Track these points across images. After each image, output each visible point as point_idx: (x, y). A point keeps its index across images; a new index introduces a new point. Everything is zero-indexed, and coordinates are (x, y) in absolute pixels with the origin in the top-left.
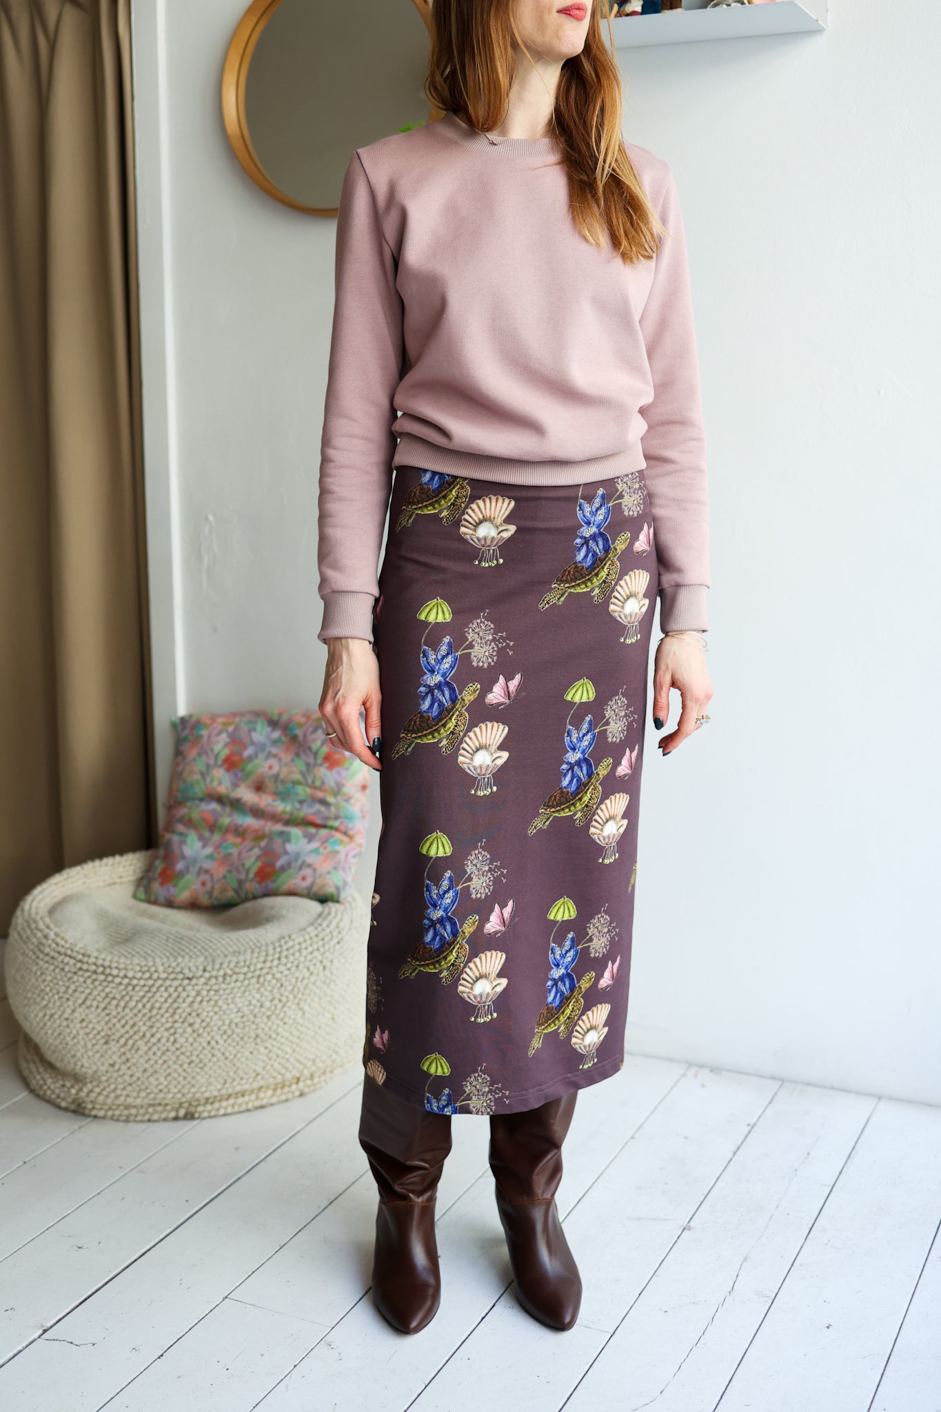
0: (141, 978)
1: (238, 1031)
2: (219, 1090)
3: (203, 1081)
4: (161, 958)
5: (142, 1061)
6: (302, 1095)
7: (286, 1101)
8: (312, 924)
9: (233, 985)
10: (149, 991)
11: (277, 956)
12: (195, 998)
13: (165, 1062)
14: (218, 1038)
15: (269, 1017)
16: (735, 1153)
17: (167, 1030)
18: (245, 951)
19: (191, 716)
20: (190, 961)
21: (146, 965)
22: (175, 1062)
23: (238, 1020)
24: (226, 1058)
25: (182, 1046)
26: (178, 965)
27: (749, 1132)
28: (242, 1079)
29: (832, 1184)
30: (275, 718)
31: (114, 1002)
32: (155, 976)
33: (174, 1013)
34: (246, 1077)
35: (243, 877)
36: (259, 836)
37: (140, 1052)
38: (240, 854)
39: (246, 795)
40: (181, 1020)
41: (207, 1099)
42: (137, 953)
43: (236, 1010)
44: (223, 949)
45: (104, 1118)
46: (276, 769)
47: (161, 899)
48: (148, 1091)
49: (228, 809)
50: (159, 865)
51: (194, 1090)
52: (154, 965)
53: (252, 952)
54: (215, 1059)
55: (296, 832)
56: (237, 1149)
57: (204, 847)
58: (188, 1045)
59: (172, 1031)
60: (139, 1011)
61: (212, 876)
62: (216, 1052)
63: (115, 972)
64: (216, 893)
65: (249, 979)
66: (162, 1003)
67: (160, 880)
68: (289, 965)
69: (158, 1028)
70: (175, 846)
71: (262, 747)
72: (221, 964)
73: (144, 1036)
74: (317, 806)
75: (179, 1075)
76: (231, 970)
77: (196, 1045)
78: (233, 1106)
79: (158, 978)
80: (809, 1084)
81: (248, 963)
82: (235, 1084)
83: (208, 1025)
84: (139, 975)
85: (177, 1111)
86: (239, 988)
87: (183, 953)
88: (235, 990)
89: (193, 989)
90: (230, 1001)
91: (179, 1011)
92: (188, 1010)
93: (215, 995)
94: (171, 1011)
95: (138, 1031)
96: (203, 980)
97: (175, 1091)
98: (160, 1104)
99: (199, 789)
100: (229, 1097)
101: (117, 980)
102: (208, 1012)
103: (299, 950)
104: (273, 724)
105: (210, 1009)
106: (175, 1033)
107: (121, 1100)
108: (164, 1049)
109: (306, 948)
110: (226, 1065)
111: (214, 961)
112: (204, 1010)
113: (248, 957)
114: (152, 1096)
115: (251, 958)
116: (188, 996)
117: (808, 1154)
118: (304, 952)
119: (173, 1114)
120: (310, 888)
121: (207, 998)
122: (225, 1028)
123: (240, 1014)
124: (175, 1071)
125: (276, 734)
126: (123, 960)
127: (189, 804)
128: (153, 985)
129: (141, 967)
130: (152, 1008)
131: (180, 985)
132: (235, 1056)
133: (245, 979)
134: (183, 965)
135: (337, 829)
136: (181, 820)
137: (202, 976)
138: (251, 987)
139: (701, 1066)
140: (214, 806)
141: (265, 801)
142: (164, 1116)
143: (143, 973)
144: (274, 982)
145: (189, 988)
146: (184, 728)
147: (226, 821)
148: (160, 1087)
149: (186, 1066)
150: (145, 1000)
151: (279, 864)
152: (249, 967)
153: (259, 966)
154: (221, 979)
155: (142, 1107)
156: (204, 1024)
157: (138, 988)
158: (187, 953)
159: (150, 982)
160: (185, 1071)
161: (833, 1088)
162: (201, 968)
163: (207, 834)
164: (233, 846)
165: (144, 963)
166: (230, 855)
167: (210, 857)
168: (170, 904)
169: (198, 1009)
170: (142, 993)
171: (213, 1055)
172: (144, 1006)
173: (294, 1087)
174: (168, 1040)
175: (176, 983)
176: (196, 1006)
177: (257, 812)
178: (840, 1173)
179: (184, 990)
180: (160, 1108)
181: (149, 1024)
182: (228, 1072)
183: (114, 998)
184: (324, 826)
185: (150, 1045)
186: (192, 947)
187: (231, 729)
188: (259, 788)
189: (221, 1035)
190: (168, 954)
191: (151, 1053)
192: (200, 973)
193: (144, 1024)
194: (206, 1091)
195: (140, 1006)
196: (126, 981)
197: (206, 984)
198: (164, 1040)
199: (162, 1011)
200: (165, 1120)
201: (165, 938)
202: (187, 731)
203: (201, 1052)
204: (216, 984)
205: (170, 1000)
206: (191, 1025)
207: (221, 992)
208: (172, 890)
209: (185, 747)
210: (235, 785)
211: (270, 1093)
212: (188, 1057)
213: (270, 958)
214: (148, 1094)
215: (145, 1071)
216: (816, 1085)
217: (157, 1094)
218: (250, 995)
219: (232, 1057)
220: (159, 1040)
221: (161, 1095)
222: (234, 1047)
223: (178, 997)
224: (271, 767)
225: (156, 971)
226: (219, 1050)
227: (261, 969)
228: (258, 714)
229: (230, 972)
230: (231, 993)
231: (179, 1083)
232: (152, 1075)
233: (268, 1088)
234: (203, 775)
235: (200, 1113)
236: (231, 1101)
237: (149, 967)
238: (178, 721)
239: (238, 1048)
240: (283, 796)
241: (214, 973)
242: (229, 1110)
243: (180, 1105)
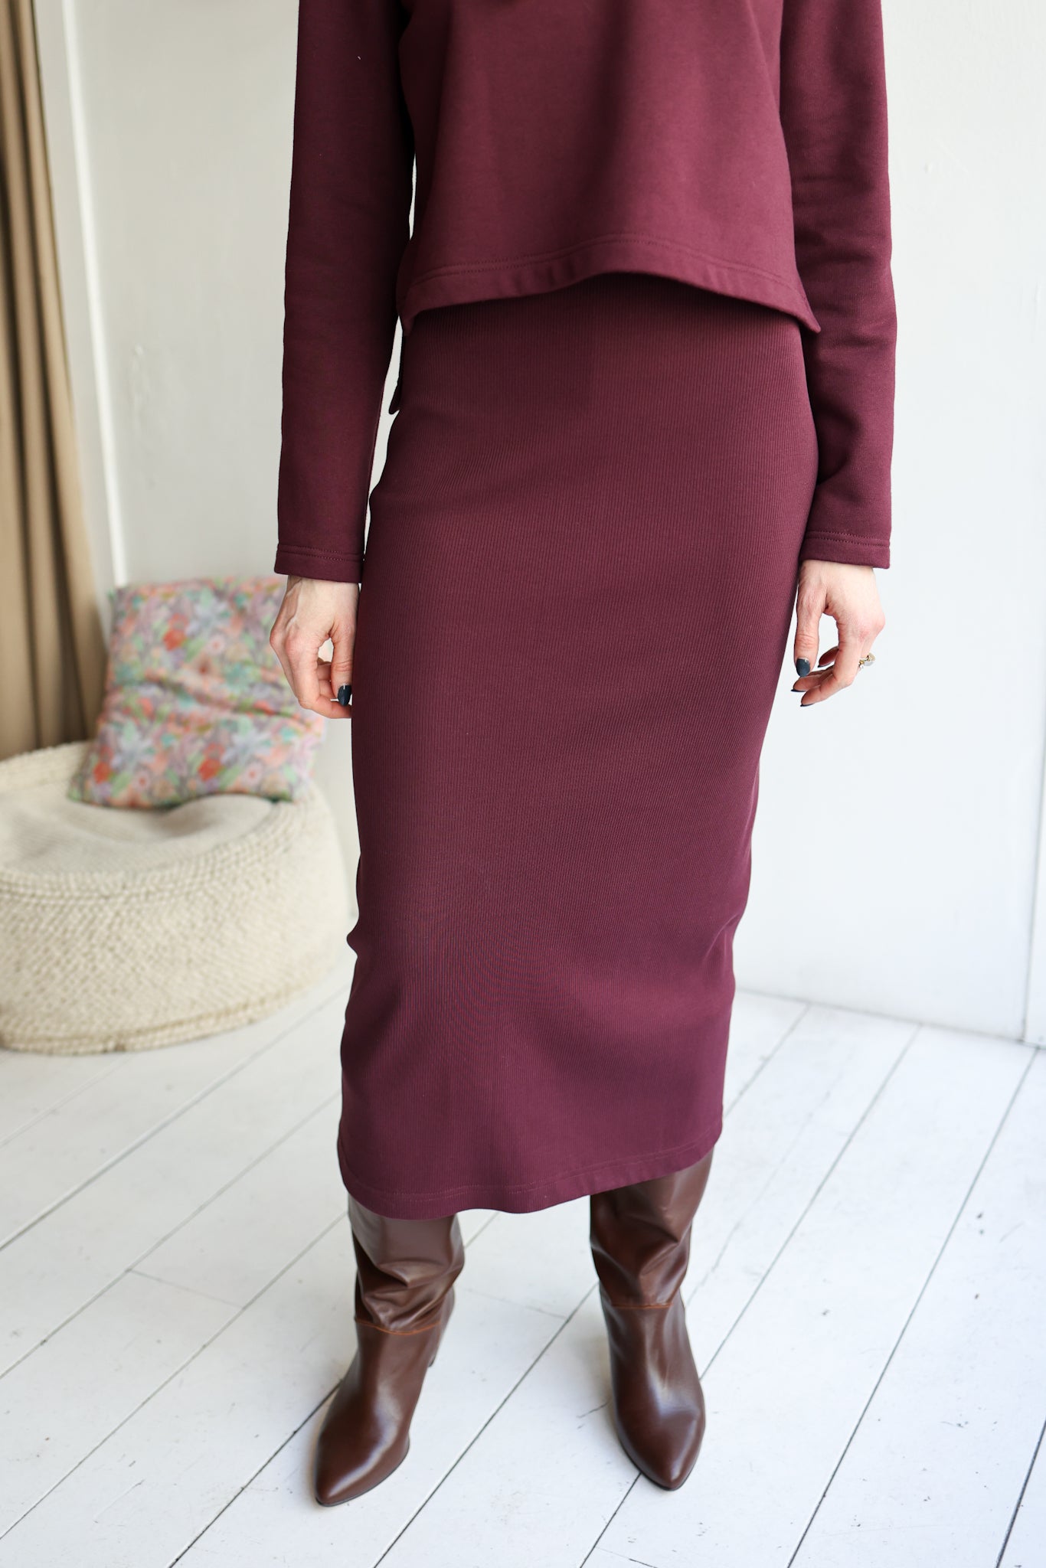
0: (51, 898)
1: (167, 955)
2: (151, 1020)
3: (130, 1011)
4: (75, 872)
5: (59, 990)
6: (250, 1023)
7: (232, 1030)
8: (255, 830)
9: (156, 904)
10: (61, 912)
11: (209, 869)
12: (113, 919)
13: (85, 991)
14: (143, 963)
15: (202, 940)
17: (85, 955)
18: (172, 864)
19: (128, 587)
20: (108, 876)
21: (57, 882)
22: (96, 991)
23: (165, 943)
24: (155, 986)
25: (103, 973)
26: (93, 883)
28: (176, 1008)
30: (221, 587)
31: (23, 925)
32: (67, 894)
33: (90, 938)
34: (181, 1006)
35: (185, 773)
36: (203, 726)
37: (56, 981)
38: (182, 747)
39: (191, 679)
40: (100, 944)
41: (138, 1031)
42: (50, 867)
43: (162, 932)
44: (147, 862)
45: (25, 1051)
46: (222, 648)
47: (97, 799)
48: (69, 1022)
49: (170, 695)
50: (94, 760)
51: (121, 1021)
52: (67, 881)
53: (181, 865)
54: (141, 987)
55: (244, 720)
56: (168, 1087)
57: (143, 738)
58: (109, 971)
59: (90, 957)
60: (52, 935)
61: (151, 772)
62: (142, 979)
63: (21, 890)
64: (157, 792)
65: (176, 897)
66: (76, 926)
67: (95, 777)
68: (224, 879)
69: (75, 953)
70: (111, 738)
71: (207, 621)
72: (144, 880)
73: (59, 962)
74: (270, 691)
75: (103, 1005)
76: (155, 886)
77: (119, 971)
78: (170, 1036)
79: (71, 897)
81: (175, 878)
82: (168, 1013)
83: (131, 950)
84: (48, 894)
85: (105, 1043)
86: (165, 907)
87: (101, 868)
88: (161, 909)
89: (111, 910)
90: (155, 921)
91: (97, 934)
92: (107, 933)
93: (137, 915)
94: (87, 933)
95: (52, 957)
96: (121, 900)
97: (100, 1022)
98: (85, 1037)
99: (137, 672)
100: (163, 1028)
101: (25, 900)
102: (130, 935)
103: (237, 862)
104: (219, 594)
105: (131, 931)
106: (93, 959)
107: (41, 1032)
108: (82, 976)
109: (245, 860)
110: (155, 993)
111: (135, 876)
112: (124, 933)
113: (176, 871)
114: (75, 1028)
115: (179, 873)
116: (106, 917)
118: (242, 864)
119: (100, 1047)
120: (260, 786)
121: (127, 919)
122: (152, 952)
123: (168, 937)
124: (98, 1000)
125: (223, 607)
126: (32, 876)
127: (127, 689)
128: (63, 907)
129: (52, 884)
130: (65, 931)
131: (96, 905)
132: (166, 983)
133: (172, 896)
134: (99, 881)
135: (291, 717)
138: (179, 906)
140: (154, 691)
141: (211, 685)
142: (91, 1048)
144: (206, 899)
146: (121, 601)
147: (166, 709)
148: (82, 1018)
149: (109, 995)
150: (56, 922)
151: (226, 757)
152: (175, 882)
153: (188, 881)
154: (142, 898)
155: (65, 1039)
156: (127, 948)
157: (48, 909)
158: (106, 868)
159: (61, 902)
160: (108, 1000)
162: (120, 885)
163: (145, 723)
164: (175, 738)
165: (55, 879)
166: (171, 747)
167: (149, 751)
168: (107, 804)
169: (118, 931)
170: (52, 915)
171: (140, 983)
172: (56, 929)
173: (240, 1014)
174: (87, 967)
176: (115, 928)
177: (202, 698)
179: (101, 910)
180: (86, 1041)
181: (63, 949)
182: (159, 1002)
183: (22, 920)
184: (276, 713)
185: (66, 972)
186: (111, 860)
187: (171, 601)
188: (204, 670)
189: (147, 961)
190: (84, 869)
191: (68, 981)
193: (58, 950)
194: (136, 1022)
195: (51, 929)
196: (34, 901)
197: (125, 902)
198: (81, 967)
199: (77, 934)
200: (93, 1053)
201: (82, 848)
202: (124, 605)
203: (125, 979)
204: (137, 903)
205: (85, 922)
206: (111, 949)
207: (144, 912)
208: (109, 788)
209: (122, 623)
210: (177, 667)
211: (212, 1021)
212: (111, 986)
213: (201, 872)
214: (70, 1026)
215: (64, 1001)
217: (80, 1026)
218: (178, 914)
219: (161, 984)
220: (76, 968)
221: (85, 1027)
222: (163, 973)
223: (95, 918)
224: (216, 646)
225: (68, 889)
226: (146, 977)
227: (191, 885)
228: (202, 582)
229: (152, 889)
230: (155, 913)
231: (103, 1013)
232: (71, 1005)
233: (209, 1016)
234: (141, 655)
235: (132, 1045)
236: (167, 1032)
237: (61, 885)
238: (115, 593)
239: (168, 974)
240: (232, 678)
241: (135, 891)
242: (166, 1041)
243: (109, 1038)
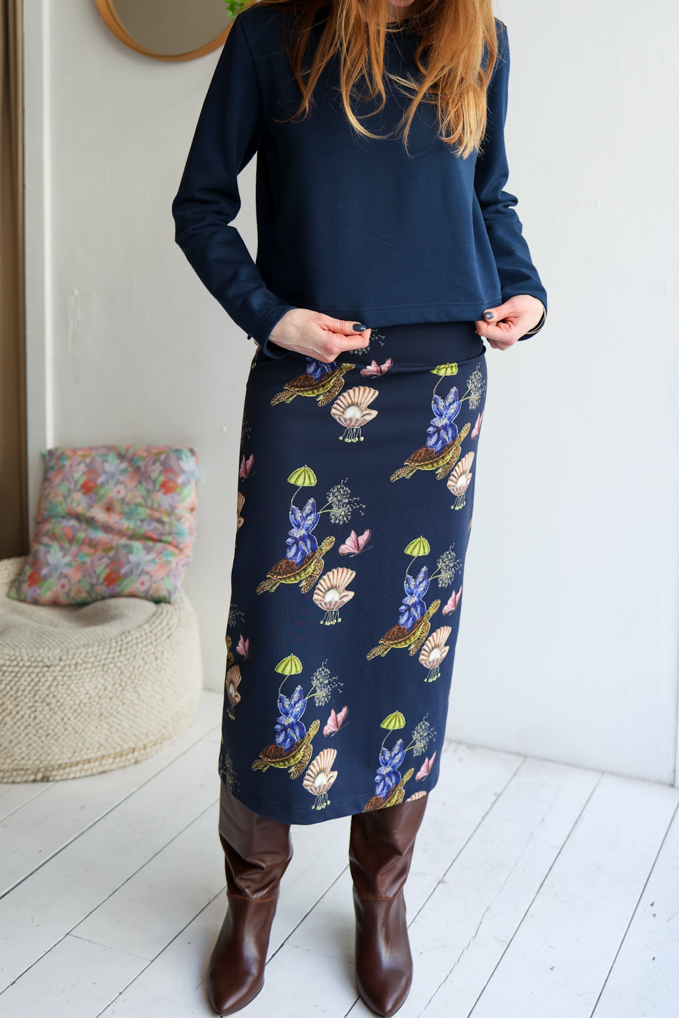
0: (9, 666)
1: (86, 709)
2: (70, 758)
3: (57, 750)
4: (26, 649)
5: (9, 733)
6: (136, 762)
7: (124, 767)
8: (147, 622)
9: (82, 672)
10: (16, 676)
11: (118, 648)
12: (52, 682)
13: (27, 734)
14: (70, 715)
15: (111, 699)
16: (483, 818)
17: (29, 708)
18: (93, 644)
19: (57, 449)
20: (49, 652)
21: (14, 655)
22: (35, 735)
23: (86, 700)
24: (76, 732)
25: (40, 722)
26: (39, 655)
27: (496, 800)
28: (88, 749)
29: (561, 846)
30: (123, 452)
32: (21, 664)
33: (35, 695)
34: (92, 747)
35: (94, 581)
36: (108, 548)
37: (8, 726)
38: (92, 562)
39: (99, 514)
40: (41, 700)
41: (60, 766)
42: (8, 644)
43: (84, 692)
44: (76, 642)
46: (122, 494)
47: (29, 598)
48: (13, 758)
49: (84, 526)
50: (28, 570)
51: (49, 758)
52: (21, 655)
53: (99, 645)
54: (67, 733)
55: (137, 545)
56: (82, 807)
57: (64, 555)
58: (45, 720)
59: (33, 709)
60: (8, 693)
61: (70, 580)
62: (68, 727)
64: (72, 594)
65: (96, 668)
66: (26, 686)
67: (28, 583)
68: (128, 656)
69: (22, 707)
70: (41, 555)
71: (112, 475)
72: (74, 655)
73: (11, 713)
74: (155, 525)
75: (38, 745)
76: (82, 659)
77: (52, 721)
78: (81, 771)
79: (23, 666)
80: (547, 760)
81: (95, 654)
82: (83, 753)
83: (62, 704)
84: (8, 663)
85: (36, 774)
86: (88, 674)
87: (44, 645)
88: (85, 676)
89: (51, 675)
90: (80, 685)
91: (39, 693)
92: (46, 692)
93: (68, 680)
94: (33, 692)
95: (6, 709)
96: (58, 668)
97: (35, 758)
98: (22, 769)
99: (62, 509)
100: (77, 764)
102: (62, 694)
103: (137, 644)
104: (121, 457)
105: (63, 691)
106: (35, 711)
108: (26, 724)
109: (142, 642)
110: (76, 738)
111: (68, 652)
112: (59, 692)
113: (96, 649)
114: (16, 762)
115: (98, 650)
116: (47, 681)
117: (543, 820)
118: (140, 646)
119: (32, 778)
120: (147, 592)
121: (61, 683)
122: (76, 707)
123: (88, 696)
124: (35, 742)
125: (124, 465)
127: (53, 521)
128: (19, 672)
129: (10, 656)
130: (18, 690)
131: (41, 672)
132: (83, 730)
133: (92, 667)
134: (43, 655)
135: (170, 543)
136: (47, 534)
137: (58, 665)
138: (97, 674)
139: (460, 743)
140: (73, 522)
141: (113, 519)
142: (25, 778)
143: (12, 661)
144: (115, 670)
145: (48, 674)
146: (51, 459)
147: (82, 535)
148: (23, 755)
149: (43, 738)
150: (12, 683)
151: (123, 571)
152: (96, 657)
153: (104, 656)
154: (73, 667)
155: (8, 771)
156: (59, 704)
157: (7, 674)
158: (47, 646)
159: (17, 669)
160: (42, 742)
161: (565, 764)
162: (58, 658)
163: (67, 545)
164: (87, 556)
165: (12, 653)
166: (85, 563)
167: (69, 564)
168: (36, 602)
169: (54, 691)
170: (10, 678)
171: (66, 730)
172: (11, 688)
173: (130, 756)
174: (30, 717)
175: (37, 670)
176: (53, 689)
177: (107, 529)
178: (568, 837)
179: (44, 676)
180: (22, 772)
181: (15, 703)
182: (77, 744)
184: (160, 541)
185: (15, 720)
186: (51, 640)
187: (88, 460)
188: (109, 509)
189: (73, 713)
190: (32, 646)
191: (16, 727)
192: (57, 662)
193: (11, 704)
194: (59, 759)
195: (8, 688)
197: (61, 671)
198: (26, 717)
199: (26, 693)
200: (26, 782)
201: (30, 632)
202: (53, 462)
203: (56, 727)
204: (69, 671)
205: (32, 684)
206: (48, 704)
207: (73, 678)
208: (38, 591)
209: (51, 475)
210: (90, 506)
211: (110, 760)
212: (45, 731)
213: (113, 650)
214: (13, 761)
215: (11, 742)
216: (552, 761)
217: (20, 761)
218: (96, 680)
219: (80, 731)
220: (23, 717)
221: (23, 762)
222: (83, 723)
223: (39, 681)
224: (118, 492)
225: (22, 660)
226: (71, 725)
227: (106, 659)
228: (110, 448)
229: (80, 661)
230: (81, 679)
231: (38, 752)
232: (16, 745)
233: (109, 756)
234: (65, 497)
235: (55, 776)
236: (79, 767)
237: (17, 657)
238: (46, 453)
239: (85, 723)
240: (129, 515)
241: (68, 662)
242: (78, 775)
243: (39, 770)
